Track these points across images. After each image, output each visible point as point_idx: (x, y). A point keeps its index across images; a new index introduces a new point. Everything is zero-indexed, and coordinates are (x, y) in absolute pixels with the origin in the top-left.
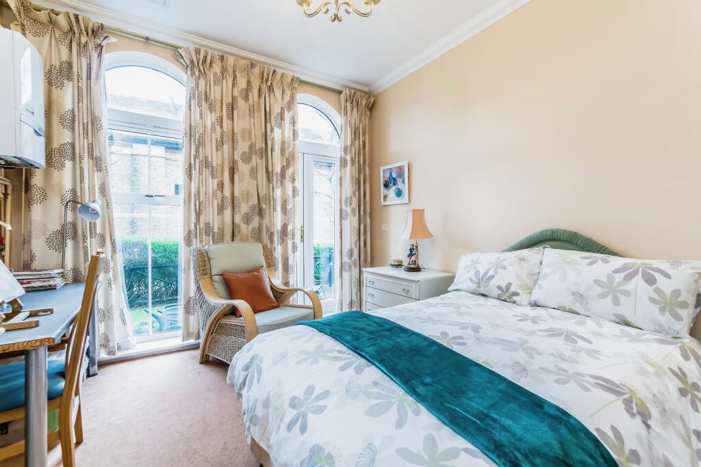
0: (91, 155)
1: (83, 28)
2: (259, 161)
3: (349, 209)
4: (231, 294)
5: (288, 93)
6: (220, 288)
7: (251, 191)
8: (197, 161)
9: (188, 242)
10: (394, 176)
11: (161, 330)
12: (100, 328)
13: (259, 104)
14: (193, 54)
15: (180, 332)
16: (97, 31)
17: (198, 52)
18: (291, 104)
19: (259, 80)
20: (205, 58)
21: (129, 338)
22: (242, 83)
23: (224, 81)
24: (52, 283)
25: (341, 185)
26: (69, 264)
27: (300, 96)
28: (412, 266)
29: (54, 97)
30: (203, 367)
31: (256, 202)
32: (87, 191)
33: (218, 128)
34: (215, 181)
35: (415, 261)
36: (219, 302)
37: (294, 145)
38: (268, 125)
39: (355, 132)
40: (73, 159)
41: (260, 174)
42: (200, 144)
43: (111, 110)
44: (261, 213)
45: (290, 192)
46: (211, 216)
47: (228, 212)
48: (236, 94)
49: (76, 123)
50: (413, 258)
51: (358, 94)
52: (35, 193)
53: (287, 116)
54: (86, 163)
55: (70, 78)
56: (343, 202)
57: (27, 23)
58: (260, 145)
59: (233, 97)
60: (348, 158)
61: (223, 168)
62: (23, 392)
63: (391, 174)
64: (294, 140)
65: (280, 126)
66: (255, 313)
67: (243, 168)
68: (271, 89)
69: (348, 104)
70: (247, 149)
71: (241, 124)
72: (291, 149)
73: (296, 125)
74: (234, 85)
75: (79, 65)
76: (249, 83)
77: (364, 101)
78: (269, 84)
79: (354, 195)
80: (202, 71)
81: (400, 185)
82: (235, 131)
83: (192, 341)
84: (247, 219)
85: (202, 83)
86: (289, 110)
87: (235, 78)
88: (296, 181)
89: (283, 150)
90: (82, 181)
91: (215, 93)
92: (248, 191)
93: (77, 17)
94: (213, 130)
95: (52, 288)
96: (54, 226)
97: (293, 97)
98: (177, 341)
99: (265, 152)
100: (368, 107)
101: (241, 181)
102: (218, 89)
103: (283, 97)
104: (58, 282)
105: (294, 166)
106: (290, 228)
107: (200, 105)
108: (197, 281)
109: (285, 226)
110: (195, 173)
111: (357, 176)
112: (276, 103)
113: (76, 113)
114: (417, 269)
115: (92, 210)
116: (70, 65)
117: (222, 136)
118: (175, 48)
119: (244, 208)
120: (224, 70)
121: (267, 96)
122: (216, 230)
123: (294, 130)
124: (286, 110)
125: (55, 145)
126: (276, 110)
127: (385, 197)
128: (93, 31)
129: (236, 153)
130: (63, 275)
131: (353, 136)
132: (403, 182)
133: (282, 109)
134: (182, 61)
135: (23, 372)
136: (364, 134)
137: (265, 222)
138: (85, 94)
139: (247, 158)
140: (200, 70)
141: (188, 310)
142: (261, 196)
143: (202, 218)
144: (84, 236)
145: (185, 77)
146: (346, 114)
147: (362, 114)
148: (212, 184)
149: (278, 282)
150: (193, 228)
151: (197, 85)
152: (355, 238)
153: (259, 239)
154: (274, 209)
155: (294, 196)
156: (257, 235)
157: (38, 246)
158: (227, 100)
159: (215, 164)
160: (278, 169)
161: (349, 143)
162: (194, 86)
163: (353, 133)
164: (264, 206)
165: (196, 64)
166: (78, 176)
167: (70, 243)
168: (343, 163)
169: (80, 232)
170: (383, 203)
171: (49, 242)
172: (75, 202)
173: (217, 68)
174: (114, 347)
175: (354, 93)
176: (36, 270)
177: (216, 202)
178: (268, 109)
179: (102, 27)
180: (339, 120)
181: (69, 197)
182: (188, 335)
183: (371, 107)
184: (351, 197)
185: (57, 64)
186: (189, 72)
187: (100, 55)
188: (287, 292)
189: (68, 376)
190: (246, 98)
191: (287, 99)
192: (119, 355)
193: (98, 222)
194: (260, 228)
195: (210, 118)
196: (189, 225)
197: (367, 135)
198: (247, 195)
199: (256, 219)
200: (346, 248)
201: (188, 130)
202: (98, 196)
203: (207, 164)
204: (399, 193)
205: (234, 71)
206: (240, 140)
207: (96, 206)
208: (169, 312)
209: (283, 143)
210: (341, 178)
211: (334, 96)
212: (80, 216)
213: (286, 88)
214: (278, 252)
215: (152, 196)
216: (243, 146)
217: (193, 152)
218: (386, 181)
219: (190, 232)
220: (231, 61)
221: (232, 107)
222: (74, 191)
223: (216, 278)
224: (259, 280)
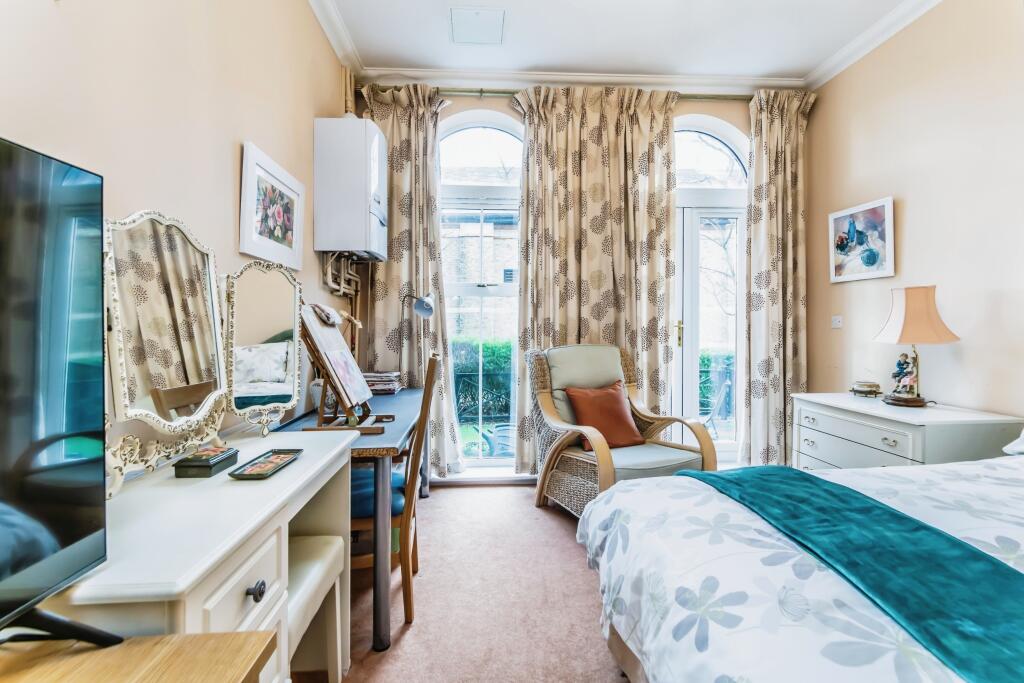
0: (426, 243)
1: (421, 98)
2: (616, 227)
3: (764, 293)
4: (577, 418)
5: (660, 118)
6: (563, 407)
7: (604, 272)
8: (536, 236)
9: (524, 345)
10: (860, 227)
11: (491, 454)
12: (431, 442)
13: (616, 145)
14: (532, 96)
15: (513, 461)
16: (434, 97)
17: (537, 91)
18: (664, 137)
19: (617, 111)
20: (547, 97)
21: (459, 460)
22: (593, 120)
23: (570, 123)
24: (391, 387)
25: (749, 253)
26: (405, 368)
27: (678, 121)
28: (905, 396)
29: (395, 182)
30: (540, 512)
31: (611, 287)
32: (421, 284)
33: (561, 189)
34: (557, 261)
35: (911, 387)
36: (561, 426)
37: (669, 197)
38: (630, 173)
39: (778, 160)
40: (410, 248)
41: (616, 246)
42: (540, 213)
43: (443, 186)
44: (617, 303)
45: (661, 269)
46: (551, 310)
47: (572, 303)
48: (585, 137)
49: (414, 206)
50: (906, 381)
51: (783, 95)
52: (379, 288)
53: (659, 155)
54: (422, 252)
55: (408, 158)
56: (753, 280)
57: (375, 108)
58: (617, 203)
59: (582, 143)
60: (764, 206)
61: (567, 242)
62: (372, 501)
63: (852, 224)
64: (669, 189)
65: (647, 171)
66: (611, 448)
67: (594, 240)
68: (634, 119)
69: (764, 116)
70: (598, 213)
71: (591, 177)
72: (664, 204)
73: (671, 166)
74: (582, 125)
75: (417, 141)
76: (603, 117)
77: (796, 104)
78: (631, 112)
79: (774, 266)
80: (542, 114)
81: (873, 242)
82: (584, 189)
83: (526, 475)
84: (598, 313)
85: (542, 131)
86: (661, 143)
87: (584, 115)
88: (672, 253)
89: (651, 208)
90: (417, 271)
91: (559, 142)
92: (600, 271)
93: (415, 87)
94: (555, 192)
95: (390, 393)
96: (393, 324)
97: (667, 124)
98: (510, 473)
99: (624, 214)
100: (803, 113)
101: (590, 258)
102: (562, 134)
103: (652, 128)
104: (396, 386)
105: (668, 231)
106: (661, 324)
107: (539, 162)
108: (534, 396)
109: (653, 322)
110: (532, 253)
111: (780, 236)
112: (641, 138)
113: (413, 196)
114: (918, 403)
115: (428, 305)
116: (408, 142)
117: (566, 200)
118: (511, 95)
119: (594, 296)
120: (570, 107)
121: (628, 129)
122: (557, 328)
123: (669, 175)
124: (656, 147)
125: (396, 235)
126: (641, 149)
127: (839, 268)
128: (429, 99)
129: (584, 219)
130: (400, 378)
131: (773, 168)
132: (882, 237)
133: (651, 146)
134: (519, 109)
135: (372, 481)
136: (794, 161)
137: (624, 316)
138: (421, 175)
139: (599, 225)
140: (540, 117)
141: (522, 434)
142: (618, 278)
143: (541, 311)
144: (419, 335)
145: (520, 127)
146: (759, 131)
147: (790, 127)
148: (553, 265)
149: (642, 406)
150: (529, 325)
151: (536, 136)
152: (776, 341)
153: (614, 340)
154: (638, 297)
155: (668, 275)
156: (613, 335)
157: (380, 345)
158: (574, 147)
159: (557, 238)
160: (643, 236)
161: (765, 180)
162: (532, 137)
163: (773, 163)
164: (622, 292)
165: (535, 108)
166: (414, 268)
167: (406, 343)
168: (754, 215)
169: (415, 330)
170: (833, 278)
171: (388, 340)
172: (411, 296)
173: (561, 108)
174: (444, 468)
175: (776, 95)
176: (378, 372)
177: (557, 289)
178: (629, 150)
179: (438, 91)
180: (745, 144)
181: (406, 291)
182: (522, 466)
183: (809, 113)
184: (769, 272)
185: (397, 144)
186: (527, 121)
187: (435, 125)
188: (657, 423)
189: (408, 492)
190: (599, 140)
191: (658, 127)
192: (449, 477)
193: (431, 319)
194: (616, 325)
195: (552, 177)
196: (525, 322)
197: (801, 162)
198: (599, 278)
199: (611, 311)
200: (759, 357)
201: (525, 197)
202: (431, 288)
203: (547, 238)
204: (872, 259)
205: (583, 107)
206: (589, 201)
207: (430, 300)
208: (500, 434)
209: (652, 196)
210: (749, 241)
211: (737, 109)
212: (415, 312)
213: (656, 113)
214: (643, 361)
215: (483, 286)
216: (593, 209)
217: (531, 225)
218: (842, 239)
219: (525, 331)
220: (579, 92)
221: (580, 155)
222: (410, 284)
223: (559, 394)
224: (616, 400)
